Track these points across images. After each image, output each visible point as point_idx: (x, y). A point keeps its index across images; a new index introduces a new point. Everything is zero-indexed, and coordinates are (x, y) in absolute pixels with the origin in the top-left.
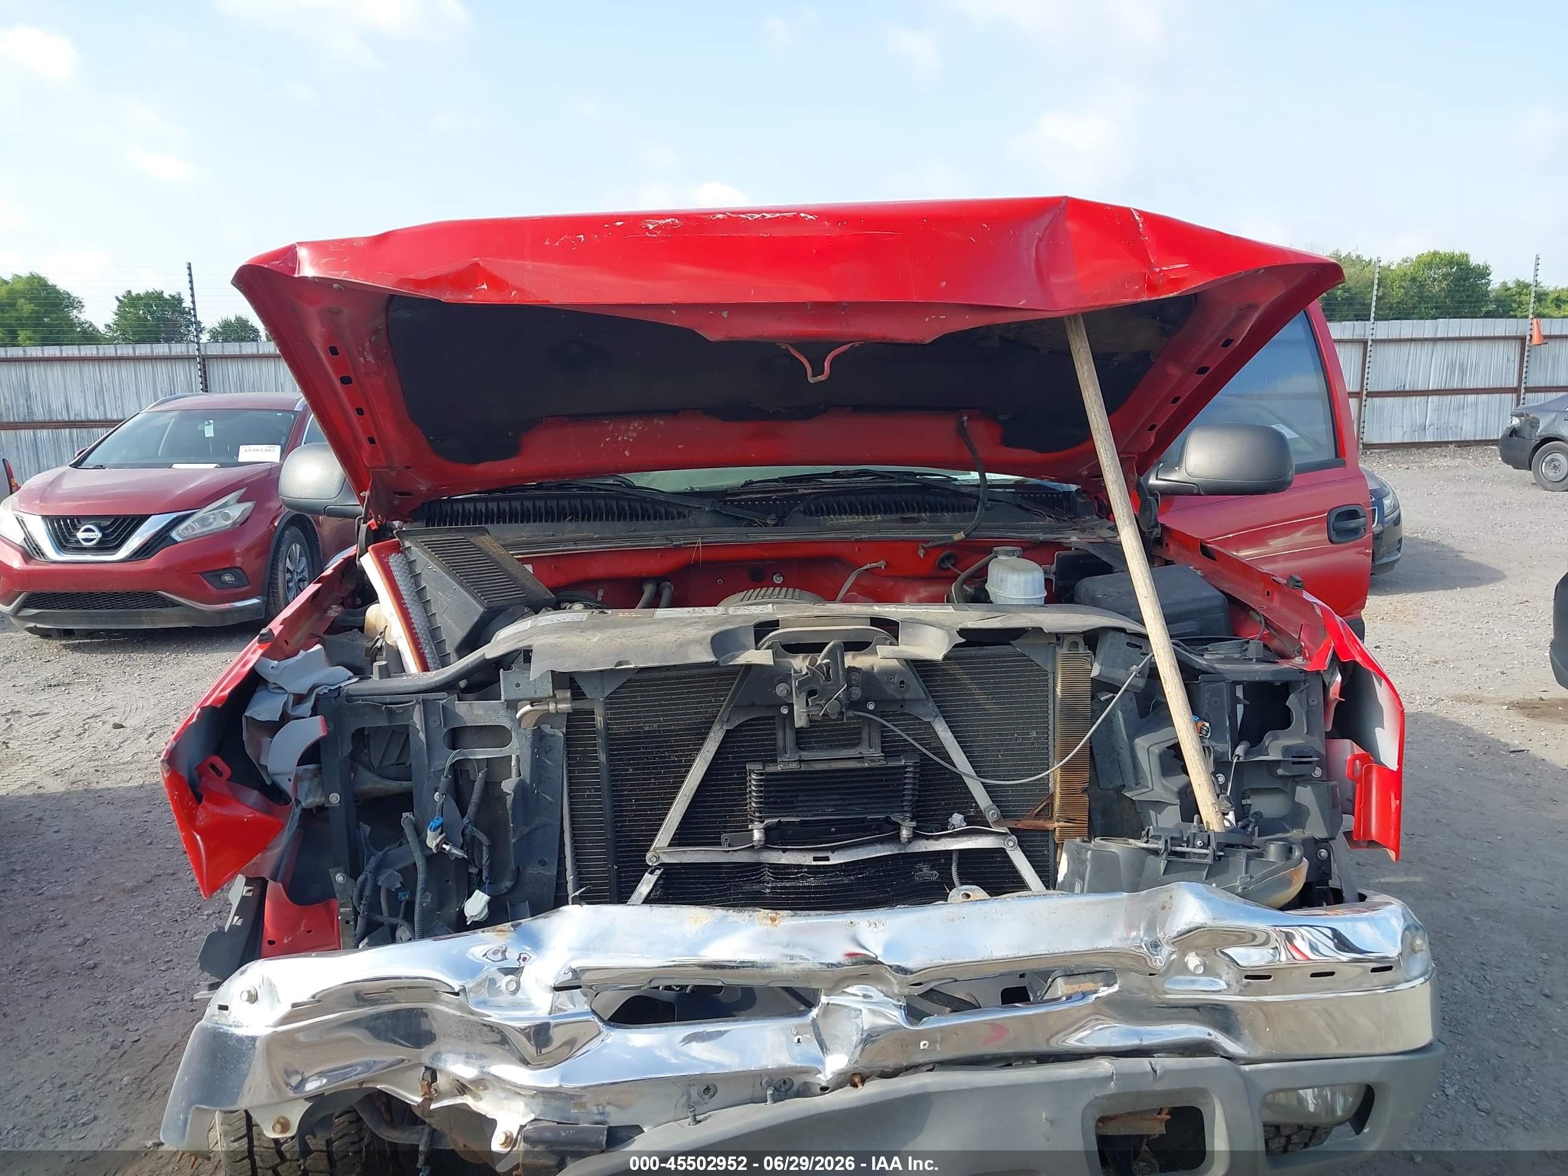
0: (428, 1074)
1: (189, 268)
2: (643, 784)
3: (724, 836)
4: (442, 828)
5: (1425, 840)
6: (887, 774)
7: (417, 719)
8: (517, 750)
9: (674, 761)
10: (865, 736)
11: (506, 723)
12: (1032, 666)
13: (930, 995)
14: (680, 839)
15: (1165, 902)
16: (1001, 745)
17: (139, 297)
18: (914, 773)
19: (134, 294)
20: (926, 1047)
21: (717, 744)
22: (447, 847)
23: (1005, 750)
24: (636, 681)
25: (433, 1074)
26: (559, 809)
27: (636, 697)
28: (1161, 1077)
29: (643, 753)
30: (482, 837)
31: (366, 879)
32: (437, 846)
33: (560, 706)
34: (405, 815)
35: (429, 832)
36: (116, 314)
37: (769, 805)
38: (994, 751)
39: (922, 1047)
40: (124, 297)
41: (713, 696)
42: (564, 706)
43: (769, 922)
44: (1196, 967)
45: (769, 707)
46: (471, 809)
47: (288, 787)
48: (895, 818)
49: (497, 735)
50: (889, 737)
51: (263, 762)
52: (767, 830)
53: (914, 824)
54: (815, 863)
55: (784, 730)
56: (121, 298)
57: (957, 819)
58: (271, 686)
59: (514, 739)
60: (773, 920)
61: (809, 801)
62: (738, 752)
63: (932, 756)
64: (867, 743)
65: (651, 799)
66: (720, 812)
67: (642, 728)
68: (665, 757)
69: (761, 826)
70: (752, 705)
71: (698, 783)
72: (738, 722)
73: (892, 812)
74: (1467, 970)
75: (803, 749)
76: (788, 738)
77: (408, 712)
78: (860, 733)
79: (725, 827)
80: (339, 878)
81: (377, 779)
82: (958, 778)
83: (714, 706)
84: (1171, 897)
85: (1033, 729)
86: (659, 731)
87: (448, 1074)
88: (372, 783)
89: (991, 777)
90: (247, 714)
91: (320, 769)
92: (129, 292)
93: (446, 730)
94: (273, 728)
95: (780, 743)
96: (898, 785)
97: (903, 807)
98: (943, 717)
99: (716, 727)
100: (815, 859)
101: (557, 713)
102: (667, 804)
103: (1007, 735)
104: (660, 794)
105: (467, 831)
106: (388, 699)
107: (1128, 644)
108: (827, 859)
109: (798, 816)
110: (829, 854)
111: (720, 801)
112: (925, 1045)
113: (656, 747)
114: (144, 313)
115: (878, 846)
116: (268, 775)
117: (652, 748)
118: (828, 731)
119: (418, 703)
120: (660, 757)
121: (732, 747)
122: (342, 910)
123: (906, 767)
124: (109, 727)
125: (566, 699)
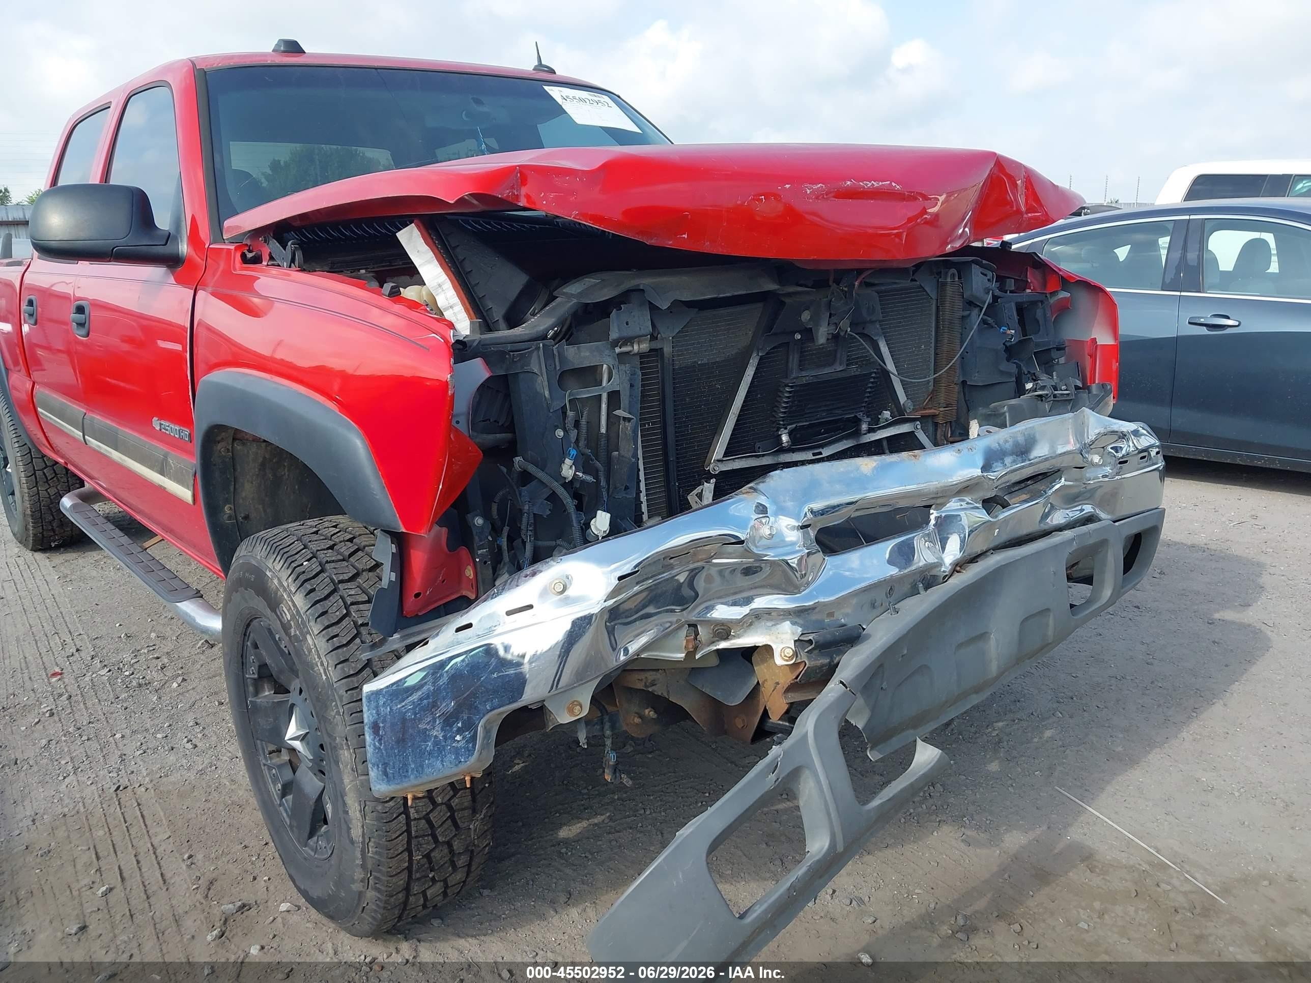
0: (692, 630)
2: (696, 411)
3: (758, 445)
6: (860, 380)
10: (838, 355)
14: (730, 452)
16: (906, 357)
21: (754, 369)
22: (581, 475)
23: (908, 361)
24: (695, 321)
25: (696, 629)
27: (694, 335)
29: (697, 384)
33: (641, 346)
37: (788, 416)
38: (902, 361)
42: (645, 346)
45: (790, 333)
48: (860, 415)
52: (790, 434)
53: (869, 419)
54: (814, 458)
55: (794, 354)
57: (887, 414)
61: (813, 408)
64: (838, 361)
65: (702, 423)
66: (751, 427)
67: (696, 362)
68: (712, 386)
69: (786, 431)
71: (742, 402)
72: (768, 349)
73: (856, 412)
75: (803, 368)
76: (795, 361)
78: (836, 354)
79: (754, 439)
80: (478, 521)
85: (923, 343)
86: (708, 364)
95: (790, 366)
97: (863, 407)
98: (885, 337)
99: (754, 354)
100: (814, 455)
104: (708, 418)
108: (821, 453)
109: (806, 421)
110: (821, 450)
111: (750, 418)
113: (706, 378)
115: (845, 441)
117: (703, 379)
120: (709, 387)
122: (480, 552)
123: (872, 373)
125: (646, 340)
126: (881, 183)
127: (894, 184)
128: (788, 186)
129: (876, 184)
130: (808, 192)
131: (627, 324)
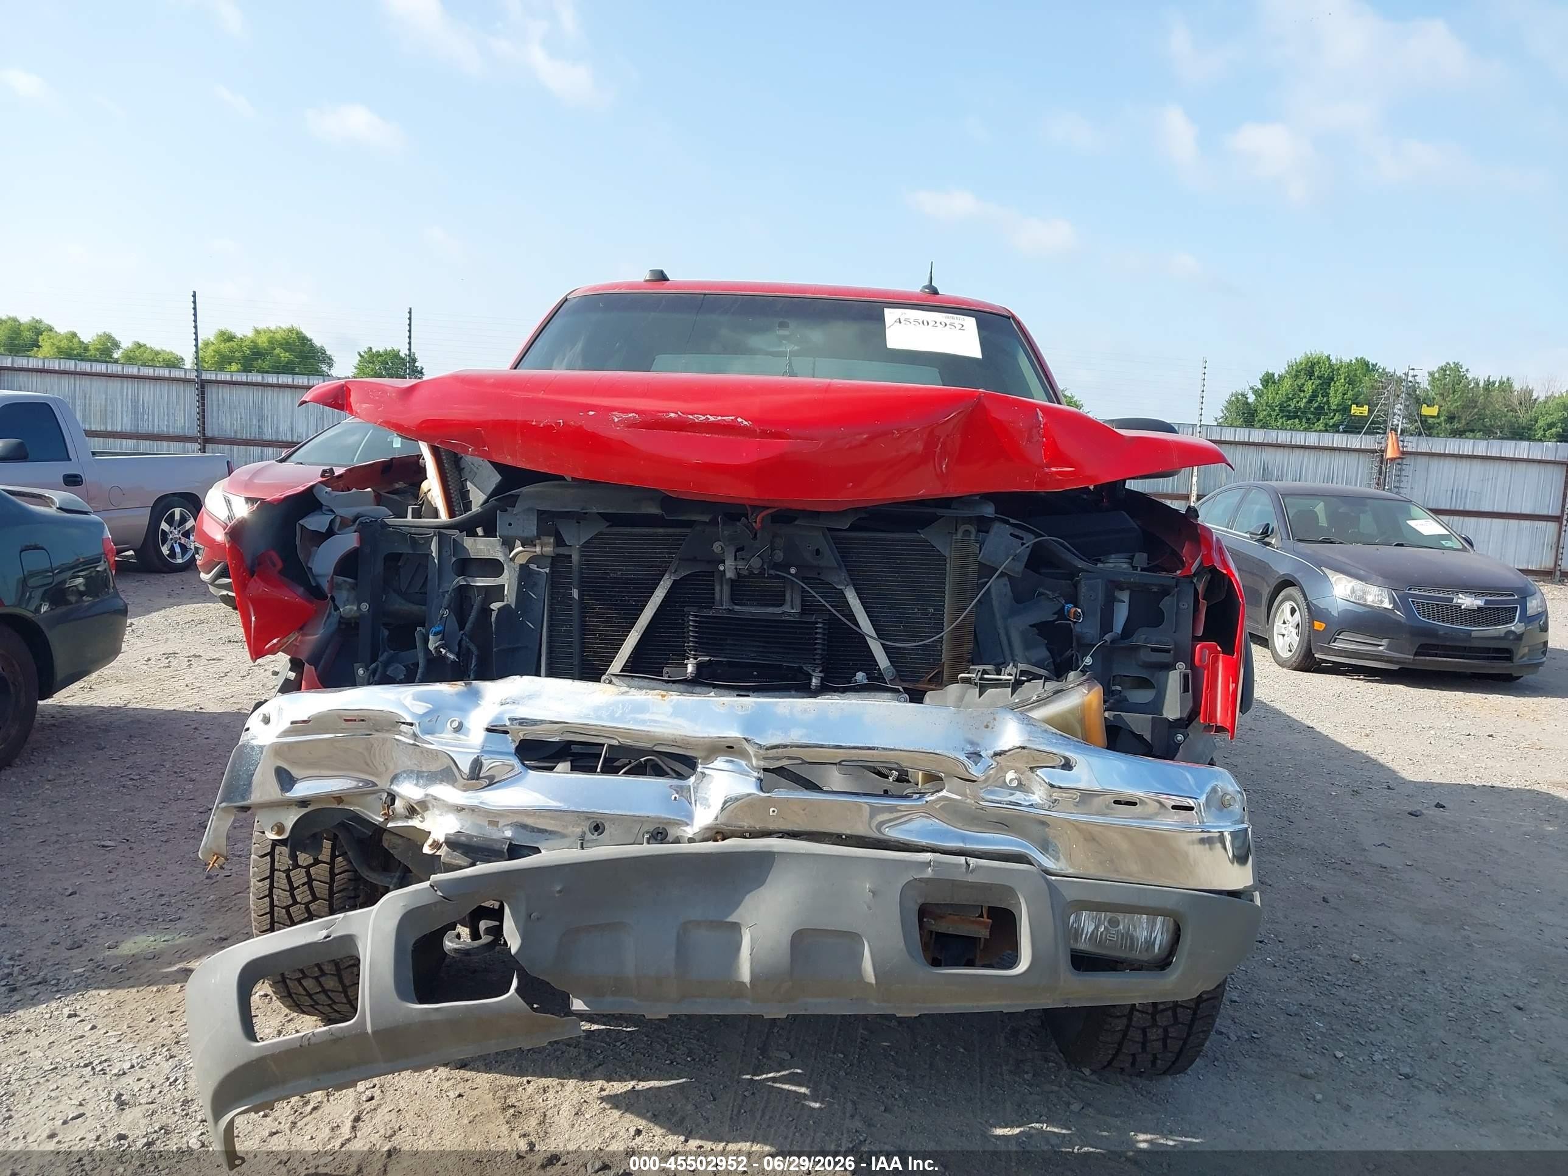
0: (389, 798)
1: (410, 313)
2: (607, 622)
3: (665, 670)
4: (443, 635)
5: (1459, 884)
6: (801, 628)
7: (434, 547)
8: (508, 580)
9: (633, 605)
10: (788, 597)
11: (501, 558)
12: (933, 551)
13: (780, 771)
14: (630, 667)
15: (989, 722)
16: (903, 618)
17: (378, 355)
18: (824, 629)
19: (374, 351)
20: (775, 814)
21: (666, 591)
22: (443, 651)
23: (906, 622)
24: (607, 534)
25: (392, 797)
26: (539, 636)
27: (605, 548)
28: (972, 871)
29: (609, 596)
30: (473, 648)
31: (377, 666)
32: (436, 648)
33: (545, 549)
34: (418, 629)
35: (431, 637)
36: (356, 368)
37: (701, 647)
38: (897, 622)
39: (771, 813)
40: (365, 352)
41: (667, 553)
42: (549, 550)
43: (660, 697)
44: (1011, 780)
45: (709, 562)
46: (468, 626)
47: (326, 586)
48: (808, 668)
49: (494, 567)
50: (808, 601)
51: (309, 565)
52: (699, 666)
53: (821, 675)
55: (722, 586)
56: (362, 354)
57: (860, 676)
58: (324, 508)
59: (505, 571)
60: (663, 696)
61: (736, 645)
62: (684, 602)
63: (840, 617)
64: (789, 603)
65: (612, 635)
66: (665, 650)
67: (608, 574)
68: (625, 600)
69: (695, 662)
70: (694, 560)
71: (648, 622)
72: (683, 574)
73: (804, 663)
74: (1446, 980)
75: (736, 604)
76: (724, 591)
77: (428, 541)
78: (785, 596)
79: (668, 663)
80: (361, 672)
81: (403, 602)
82: (862, 638)
83: (667, 562)
84: (995, 719)
85: (930, 605)
86: (622, 579)
87: (402, 797)
88: (400, 605)
89: (889, 640)
90: (301, 522)
91: (356, 584)
92: (371, 348)
93: (454, 559)
94: (320, 538)
95: (717, 596)
96: (809, 639)
97: (815, 660)
98: (855, 588)
99: (666, 577)
101: (542, 556)
102: (621, 640)
103: (909, 609)
104: (619, 631)
105: (464, 643)
106: (413, 530)
107: (1011, 535)
109: (727, 658)
110: (750, 693)
111: (666, 641)
112: (774, 811)
113: (619, 592)
114: (380, 368)
116: (314, 576)
117: (615, 592)
118: (758, 591)
119: (435, 535)
120: (621, 601)
121: (680, 597)
123: (817, 623)
124: (269, 673)
125: (549, 544)
126: (720, 418)
127: (739, 420)
128: (591, 413)
129: (712, 418)
130: (616, 420)
131: (510, 524)
